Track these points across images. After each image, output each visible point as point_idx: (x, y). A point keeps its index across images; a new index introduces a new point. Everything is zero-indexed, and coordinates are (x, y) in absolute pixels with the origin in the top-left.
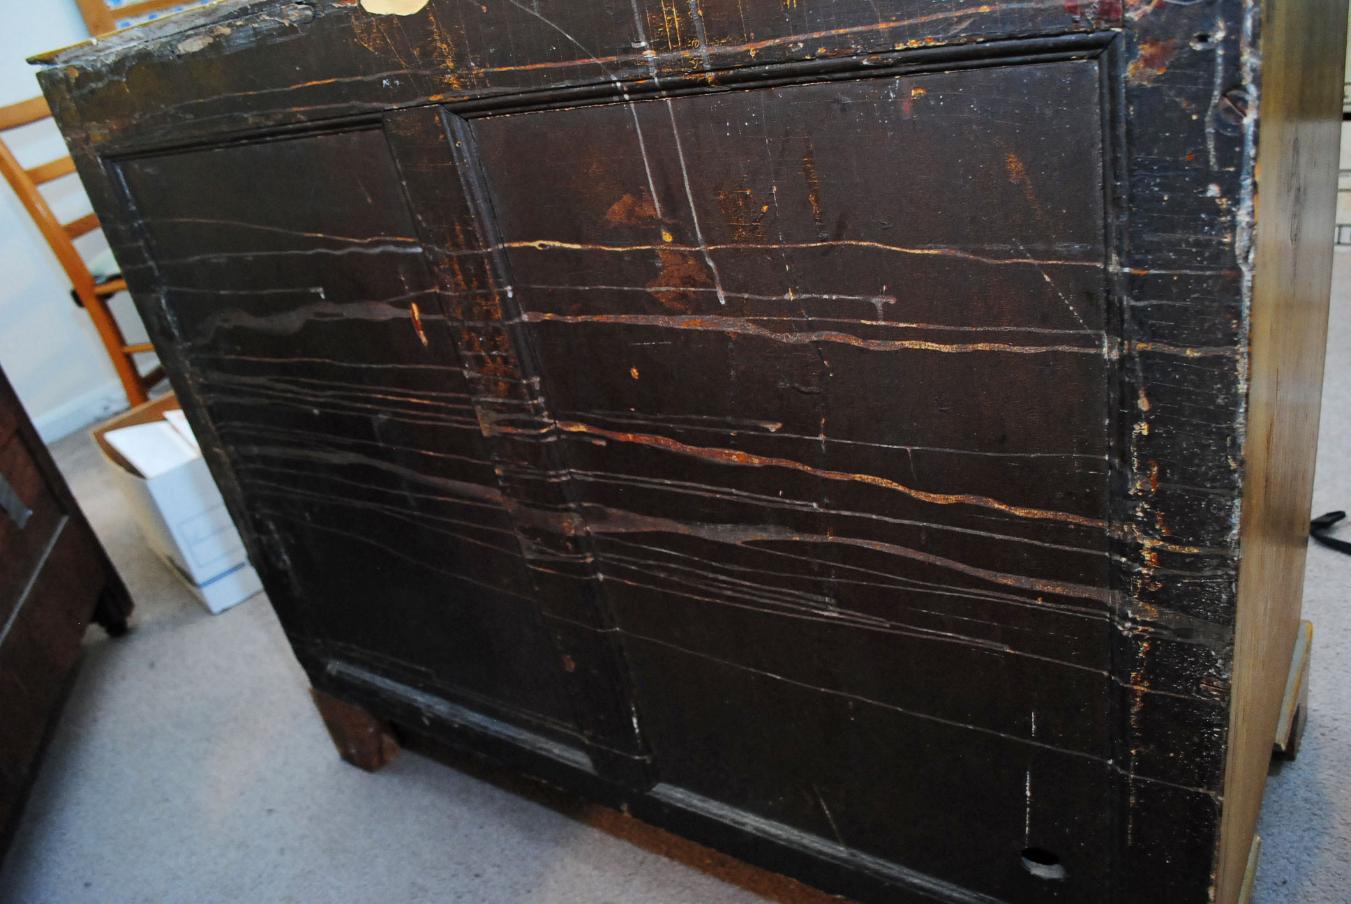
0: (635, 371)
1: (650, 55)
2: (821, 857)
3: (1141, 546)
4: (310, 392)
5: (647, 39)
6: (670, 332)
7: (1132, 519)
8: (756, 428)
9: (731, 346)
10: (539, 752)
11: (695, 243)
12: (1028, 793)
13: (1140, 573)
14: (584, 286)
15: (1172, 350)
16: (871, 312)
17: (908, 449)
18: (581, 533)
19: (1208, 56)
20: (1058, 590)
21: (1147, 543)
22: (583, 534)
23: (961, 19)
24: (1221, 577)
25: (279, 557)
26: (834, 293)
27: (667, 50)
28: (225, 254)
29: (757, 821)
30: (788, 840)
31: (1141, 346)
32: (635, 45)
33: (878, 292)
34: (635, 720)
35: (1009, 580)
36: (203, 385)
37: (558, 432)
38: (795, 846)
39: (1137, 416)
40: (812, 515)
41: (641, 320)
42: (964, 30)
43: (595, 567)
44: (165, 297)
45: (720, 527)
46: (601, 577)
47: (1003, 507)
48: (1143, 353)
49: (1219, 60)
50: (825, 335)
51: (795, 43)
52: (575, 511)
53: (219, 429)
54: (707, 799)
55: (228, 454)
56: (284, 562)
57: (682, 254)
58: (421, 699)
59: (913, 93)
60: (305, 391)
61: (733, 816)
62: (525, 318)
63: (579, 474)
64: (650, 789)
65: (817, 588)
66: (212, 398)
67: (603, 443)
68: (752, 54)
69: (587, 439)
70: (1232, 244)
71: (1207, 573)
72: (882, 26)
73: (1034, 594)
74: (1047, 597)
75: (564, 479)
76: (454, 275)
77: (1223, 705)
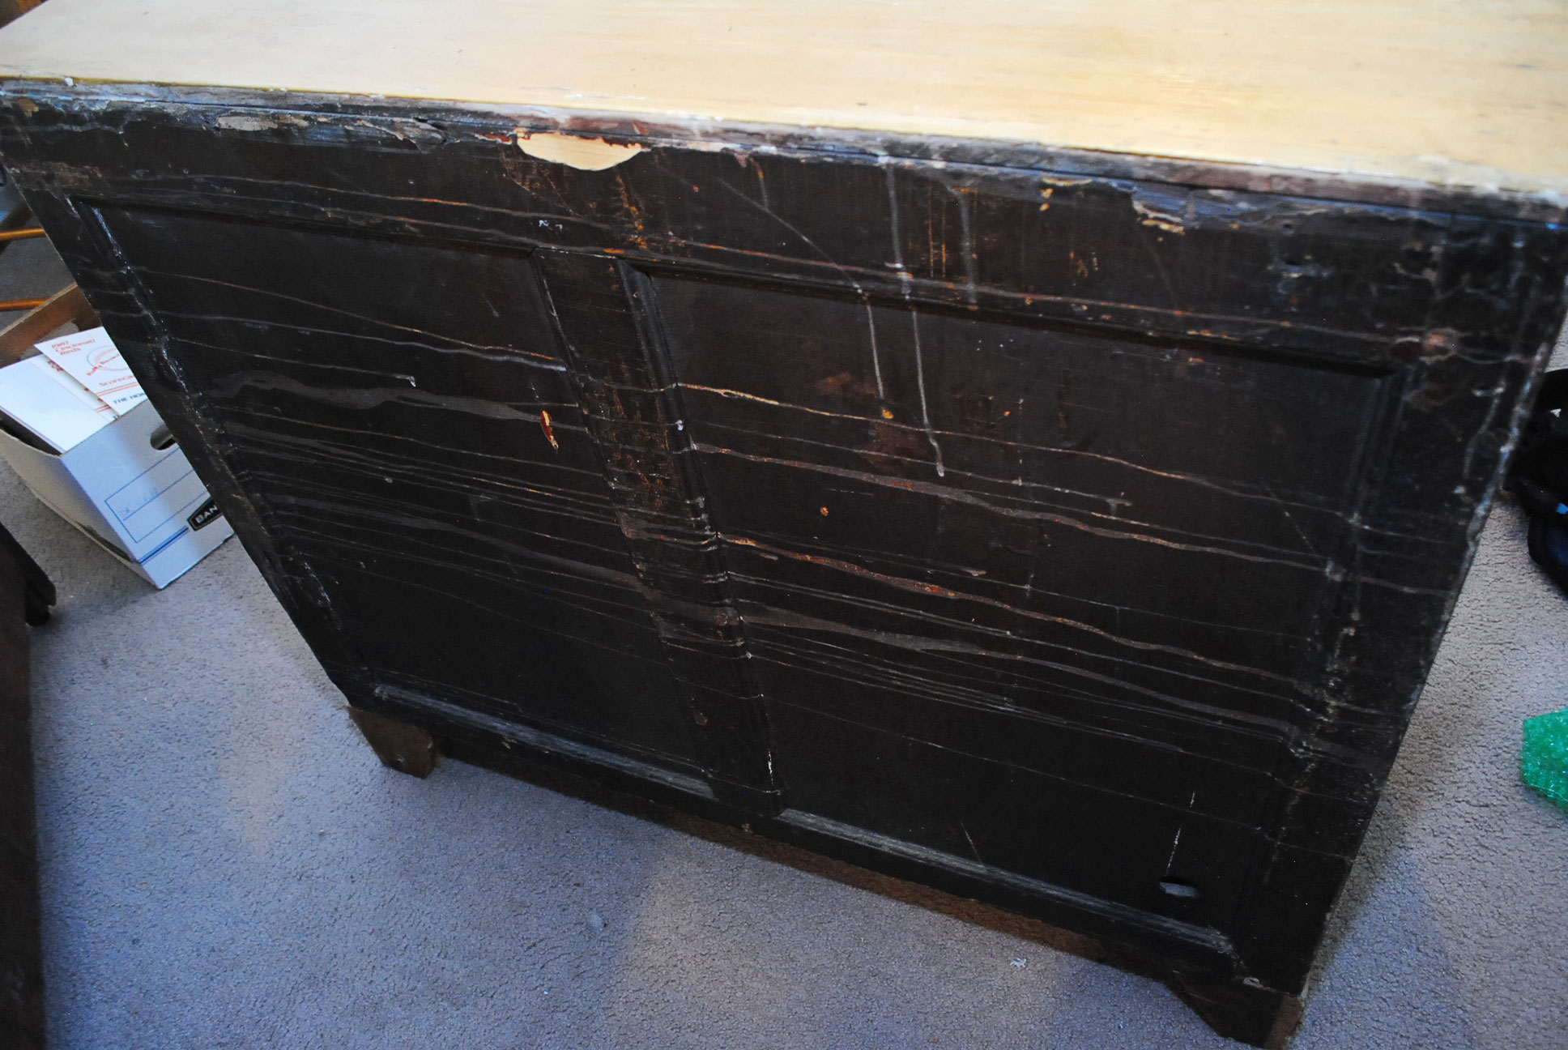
0: (825, 509)
1: (905, 276)
2: (960, 873)
3: (1328, 704)
4: (382, 462)
5: (904, 263)
6: (873, 487)
7: (1325, 686)
8: (960, 572)
9: (943, 507)
10: (650, 779)
11: (921, 425)
12: (1176, 842)
13: (1321, 721)
14: (777, 434)
15: (1393, 586)
16: (1105, 508)
17: (1117, 608)
18: (733, 623)
19: (1485, 402)
20: (1239, 717)
21: (1333, 703)
22: (737, 624)
23: (1259, 326)
24: (1391, 730)
25: (318, 596)
26: (1067, 488)
27: (927, 276)
28: (268, 323)
29: (894, 843)
30: (926, 859)
31: (1365, 579)
32: (888, 265)
33: (1115, 495)
34: (770, 764)
35: (1195, 706)
36: (219, 436)
37: (719, 542)
38: (933, 864)
39: (1349, 624)
40: (1006, 640)
41: (842, 472)
42: (1262, 335)
43: (744, 649)
44: (166, 348)
45: (898, 636)
46: (750, 656)
47: (1202, 659)
48: (1365, 585)
49: (1494, 406)
50: (1048, 516)
51: (1079, 305)
52: (730, 606)
53: (239, 478)
54: (840, 823)
55: (252, 502)
56: (323, 599)
57: (904, 432)
58: (500, 726)
59: (1191, 360)
60: (375, 460)
61: (868, 838)
62: (695, 447)
63: (739, 577)
64: (778, 814)
65: (999, 691)
66: (231, 448)
67: (775, 558)
68: (1028, 302)
69: (756, 552)
70: (1465, 527)
71: (1381, 726)
72: (1177, 313)
73: (1215, 718)
74: (1225, 720)
75: (721, 580)
76: (611, 403)
77: (1370, 806)
